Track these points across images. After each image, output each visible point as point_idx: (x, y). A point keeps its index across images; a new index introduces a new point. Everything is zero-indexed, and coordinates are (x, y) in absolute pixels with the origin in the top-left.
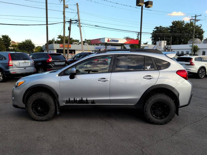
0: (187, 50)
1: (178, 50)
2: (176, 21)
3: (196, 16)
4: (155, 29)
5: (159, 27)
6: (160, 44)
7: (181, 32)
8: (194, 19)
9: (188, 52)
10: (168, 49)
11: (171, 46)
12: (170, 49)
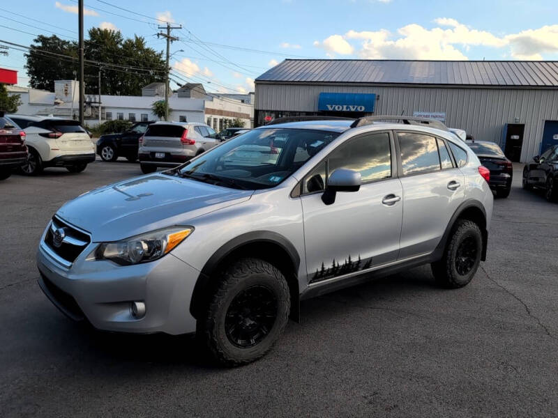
0: (144, 112)
1: (121, 111)
2: (99, 29)
3: (168, 28)
4: (36, 41)
5: (49, 39)
6: (66, 90)
7: (115, 62)
8: (166, 33)
9: (146, 117)
10: (93, 104)
11: (100, 99)
12: (97, 105)
